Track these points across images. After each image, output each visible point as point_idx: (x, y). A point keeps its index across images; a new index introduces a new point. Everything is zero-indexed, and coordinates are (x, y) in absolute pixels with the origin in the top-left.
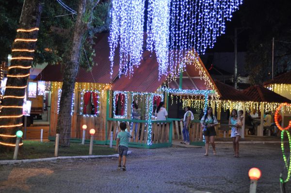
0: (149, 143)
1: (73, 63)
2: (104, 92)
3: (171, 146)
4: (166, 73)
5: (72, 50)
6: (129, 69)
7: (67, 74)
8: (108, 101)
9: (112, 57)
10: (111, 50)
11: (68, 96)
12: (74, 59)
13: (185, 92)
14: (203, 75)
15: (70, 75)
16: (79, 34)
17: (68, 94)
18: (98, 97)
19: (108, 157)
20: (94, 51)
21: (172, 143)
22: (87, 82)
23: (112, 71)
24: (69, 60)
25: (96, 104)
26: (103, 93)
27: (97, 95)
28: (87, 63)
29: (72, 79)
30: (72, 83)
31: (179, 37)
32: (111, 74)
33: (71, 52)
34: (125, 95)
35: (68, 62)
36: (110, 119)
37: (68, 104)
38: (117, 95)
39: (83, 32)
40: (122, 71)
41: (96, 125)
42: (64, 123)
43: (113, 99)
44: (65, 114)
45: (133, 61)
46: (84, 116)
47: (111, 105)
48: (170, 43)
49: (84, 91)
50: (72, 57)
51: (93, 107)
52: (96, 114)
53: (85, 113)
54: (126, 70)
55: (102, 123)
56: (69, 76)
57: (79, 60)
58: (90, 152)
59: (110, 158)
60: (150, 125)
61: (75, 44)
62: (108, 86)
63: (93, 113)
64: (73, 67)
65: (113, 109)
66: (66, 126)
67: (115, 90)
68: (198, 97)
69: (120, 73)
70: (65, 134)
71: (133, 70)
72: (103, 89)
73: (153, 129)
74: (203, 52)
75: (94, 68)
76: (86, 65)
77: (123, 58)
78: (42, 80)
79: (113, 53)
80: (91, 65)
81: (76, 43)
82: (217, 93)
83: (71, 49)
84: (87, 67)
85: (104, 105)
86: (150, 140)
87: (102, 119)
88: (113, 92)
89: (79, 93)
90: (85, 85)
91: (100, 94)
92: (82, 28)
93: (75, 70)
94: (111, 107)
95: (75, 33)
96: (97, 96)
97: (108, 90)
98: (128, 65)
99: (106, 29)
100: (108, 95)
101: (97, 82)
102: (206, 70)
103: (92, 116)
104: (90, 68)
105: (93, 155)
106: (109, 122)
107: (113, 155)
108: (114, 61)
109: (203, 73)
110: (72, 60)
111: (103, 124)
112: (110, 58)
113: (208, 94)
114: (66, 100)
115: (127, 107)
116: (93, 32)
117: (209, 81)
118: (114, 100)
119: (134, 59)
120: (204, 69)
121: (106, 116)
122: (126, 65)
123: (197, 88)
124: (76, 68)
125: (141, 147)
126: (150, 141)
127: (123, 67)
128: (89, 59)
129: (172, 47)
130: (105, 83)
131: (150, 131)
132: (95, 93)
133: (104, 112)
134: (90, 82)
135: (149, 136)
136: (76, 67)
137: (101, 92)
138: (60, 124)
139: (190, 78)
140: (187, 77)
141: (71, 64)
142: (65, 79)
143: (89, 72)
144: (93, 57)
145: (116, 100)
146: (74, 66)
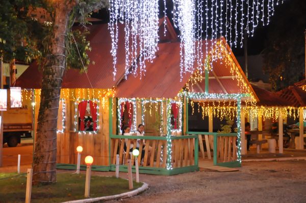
0: (169, 168)
1: (56, 56)
2: (105, 100)
3: (198, 169)
4: (191, 69)
5: (54, 37)
6: (139, 66)
7: (48, 73)
8: (110, 112)
9: (115, 51)
10: (113, 40)
11: (50, 106)
12: (58, 50)
13: (213, 96)
14: (235, 74)
15: (53, 74)
16: (64, 11)
17: (50, 103)
18: (98, 108)
19: (114, 199)
20: (89, 44)
21: (200, 166)
22: (81, 87)
23: (115, 70)
24: (51, 52)
25: (95, 117)
26: (104, 102)
27: (96, 105)
28: (80, 61)
29: (56, 80)
30: (56, 86)
31: (210, 16)
32: (115, 74)
33: (52, 39)
34: (134, 103)
35: (48, 55)
36: (115, 136)
37: (50, 119)
38: (122, 104)
39: (69, 8)
40: (130, 70)
41: (96, 145)
42: (46, 148)
43: (117, 109)
44: (46, 134)
45: (144, 54)
46: (80, 133)
47: (115, 117)
48: (197, 26)
49: (78, 100)
50: (54, 47)
51: (91, 120)
52: (96, 130)
53: (80, 129)
54: (134, 68)
55: (104, 142)
56: (51, 76)
57: (66, 52)
58: (87, 193)
59: (118, 199)
60: (170, 143)
61: (57, 27)
62: (110, 92)
63: (91, 129)
64: (56, 62)
65: (117, 123)
66: (49, 152)
67: (120, 97)
68: (227, 104)
69: (127, 72)
70: (47, 164)
71: (145, 67)
72: (103, 96)
73: (174, 148)
74: (251, 34)
75: (90, 68)
76: (79, 64)
77: (130, 50)
78: (16, 86)
79: (115, 45)
80: (85, 64)
81: (60, 26)
82: (252, 97)
83: (53, 35)
84: (80, 68)
85: (106, 117)
86: (170, 163)
87: (104, 137)
88: (117, 100)
89: (72, 103)
90: (79, 91)
91: (100, 104)
92: (68, 2)
93: (61, 67)
94: (116, 119)
95: (57, 10)
96: (96, 107)
97: (110, 98)
98: (138, 60)
99: (104, 7)
100: (110, 104)
101: (94, 87)
102: (239, 67)
103: (90, 133)
104: (85, 68)
105: (91, 196)
106: (114, 140)
107: (122, 195)
108: (117, 56)
109: (235, 71)
110: (54, 51)
111: (106, 143)
112: (111, 51)
113: (240, 99)
114: (47, 112)
115: (136, 120)
116: (86, 10)
117: (243, 80)
118: (119, 110)
119: (145, 52)
120: (236, 65)
121: (108, 132)
122: (135, 61)
123: (225, 92)
124: (62, 64)
125: (158, 173)
126: (170, 165)
127: (130, 63)
128: (82, 56)
129: (200, 31)
130: (105, 87)
131: (169, 151)
132: (94, 101)
133: (106, 127)
134: (86, 87)
135: (169, 158)
136: (61, 62)
137: (101, 100)
138: (40, 149)
139: (217, 78)
140: (214, 78)
141: (53, 57)
142: (45, 81)
143: (84, 74)
144: (87, 52)
145: (121, 111)
146: (58, 61)
